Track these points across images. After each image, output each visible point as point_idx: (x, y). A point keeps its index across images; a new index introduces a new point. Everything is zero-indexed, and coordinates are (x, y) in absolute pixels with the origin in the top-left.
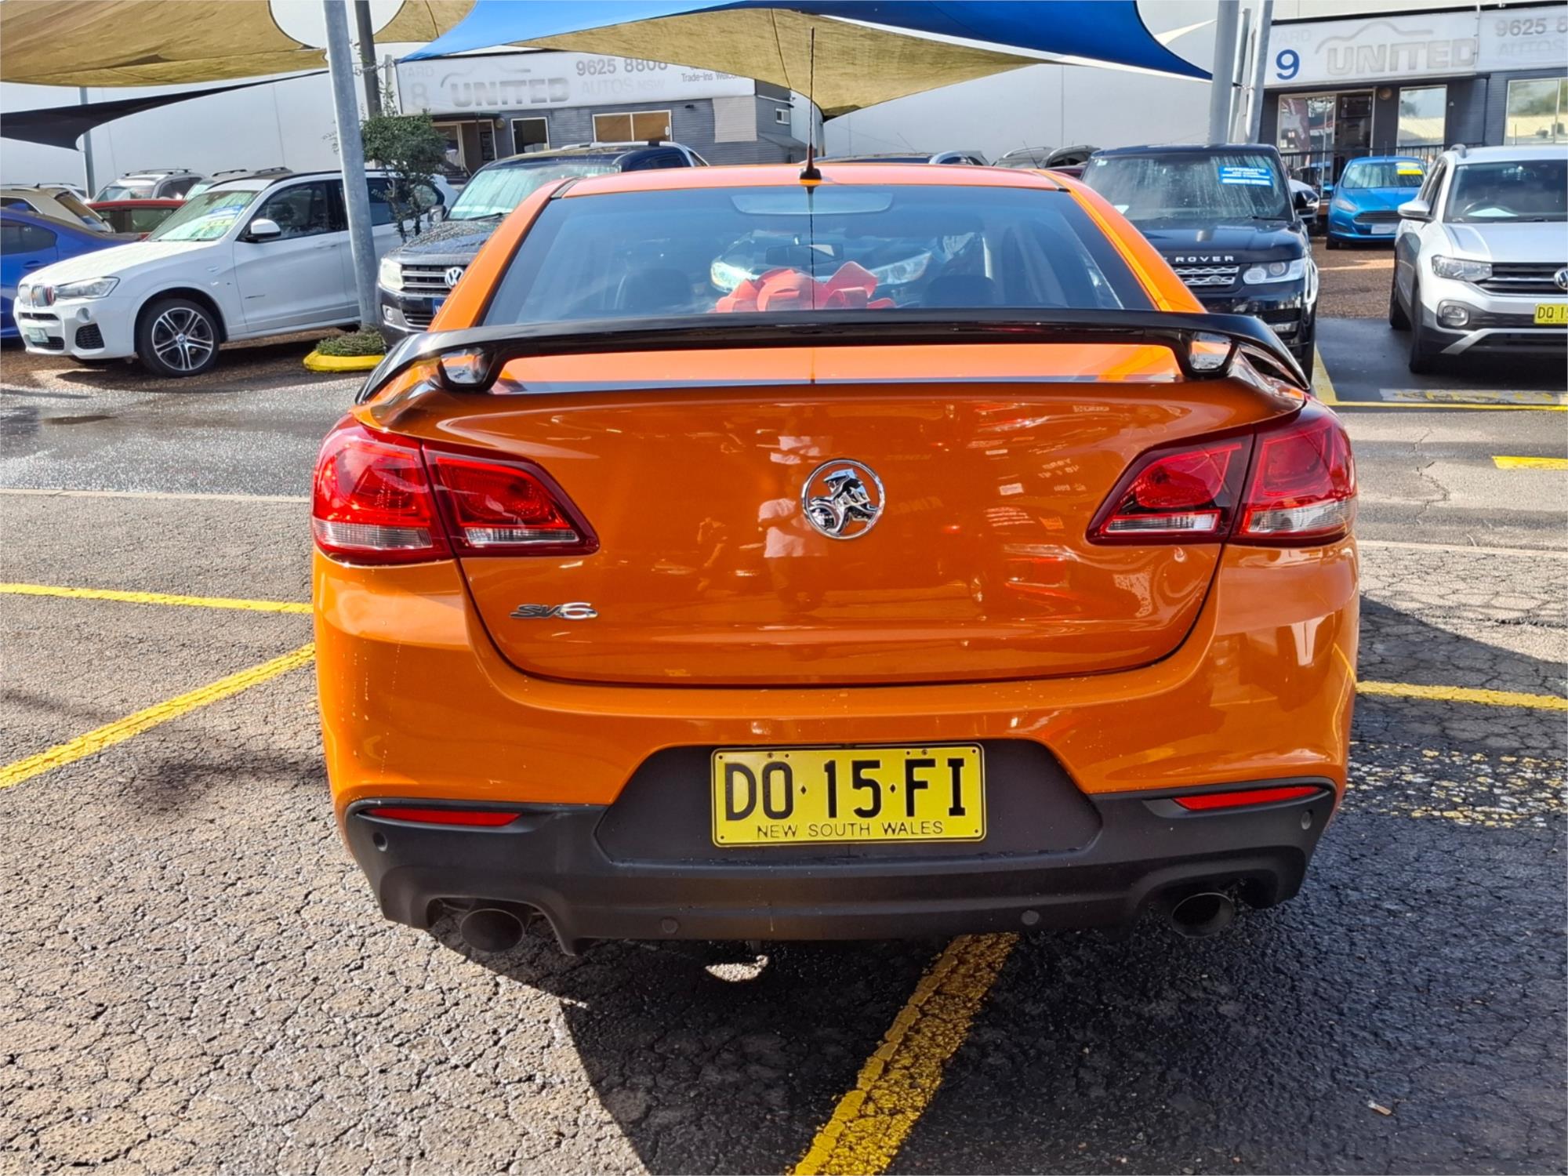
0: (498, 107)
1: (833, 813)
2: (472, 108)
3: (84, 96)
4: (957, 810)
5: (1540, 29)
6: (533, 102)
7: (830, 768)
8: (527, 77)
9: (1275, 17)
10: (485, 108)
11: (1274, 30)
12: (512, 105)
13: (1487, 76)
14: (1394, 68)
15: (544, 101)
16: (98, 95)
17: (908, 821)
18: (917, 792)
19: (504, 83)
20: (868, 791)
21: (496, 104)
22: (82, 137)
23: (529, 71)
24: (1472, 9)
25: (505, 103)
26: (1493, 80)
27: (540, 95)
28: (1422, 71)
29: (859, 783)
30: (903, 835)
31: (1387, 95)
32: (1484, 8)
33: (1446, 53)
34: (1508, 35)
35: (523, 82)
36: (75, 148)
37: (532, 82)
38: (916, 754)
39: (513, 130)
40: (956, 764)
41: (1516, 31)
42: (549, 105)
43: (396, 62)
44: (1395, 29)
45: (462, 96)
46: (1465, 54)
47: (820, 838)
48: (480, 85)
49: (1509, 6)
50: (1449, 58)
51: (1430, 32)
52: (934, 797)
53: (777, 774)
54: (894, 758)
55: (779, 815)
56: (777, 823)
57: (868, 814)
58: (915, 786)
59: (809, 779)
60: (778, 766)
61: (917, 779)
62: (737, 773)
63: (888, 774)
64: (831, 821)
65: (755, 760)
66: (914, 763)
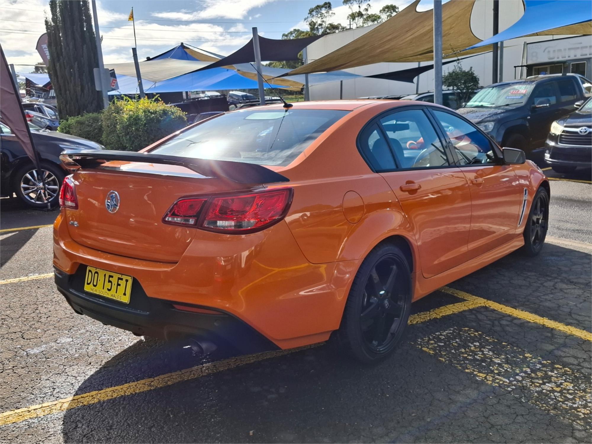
0: (567, 58)
1: (103, 288)
2: (556, 60)
3: (419, 64)
4: (125, 294)
6: (581, 55)
7: (105, 275)
8: (580, 46)
10: (561, 59)
12: (572, 57)
15: (586, 55)
16: (423, 64)
17: (116, 294)
18: (118, 287)
19: (569, 49)
20: (110, 283)
21: (565, 57)
22: (416, 78)
23: (581, 43)
25: (569, 57)
27: (584, 53)
29: (109, 281)
30: (114, 298)
35: (578, 48)
36: (412, 82)
37: (582, 48)
38: (120, 276)
39: (571, 67)
40: (127, 281)
42: (588, 56)
43: (527, 44)
45: (552, 56)
47: (100, 294)
48: (560, 50)
52: (121, 289)
53: (96, 275)
54: (116, 276)
55: (95, 286)
56: (94, 288)
57: (109, 290)
58: (119, 285)
59: (101, 278)
60: (96, 272)
61: (119, 283)
62: (90, 273)
63: (114, 280)
64: (103, 290)
65: (94, 270)
66: (119, 279)
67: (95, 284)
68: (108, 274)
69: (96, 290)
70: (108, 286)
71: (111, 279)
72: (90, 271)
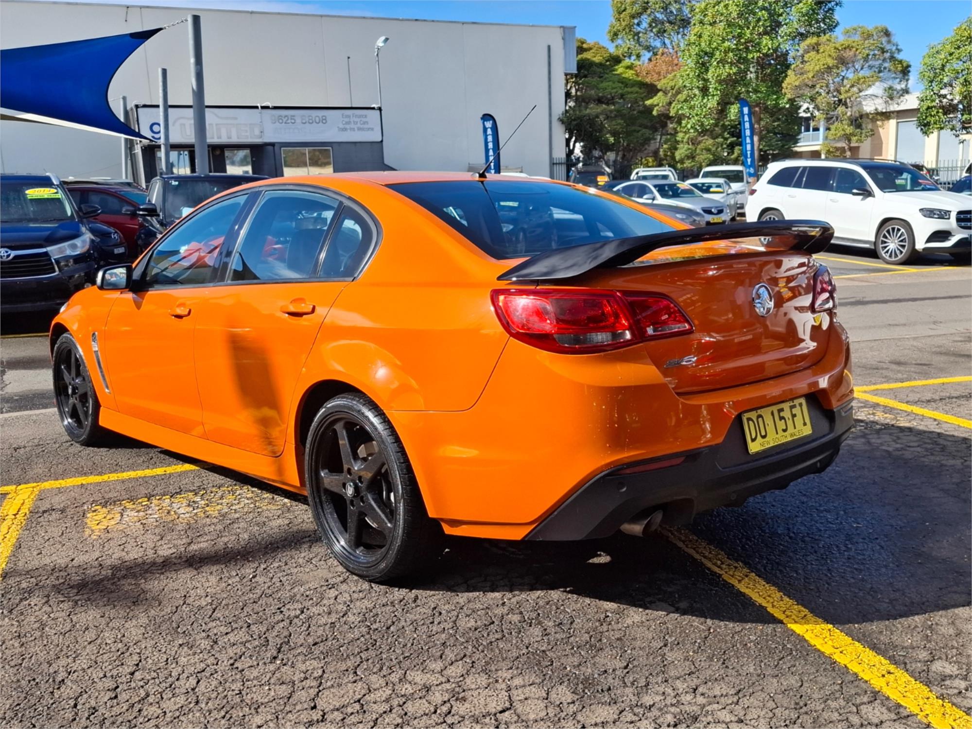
4: (805, 424)
5: (293, 121)
7: (772, 414)
9: (170, 103)
11: (170, 110)
13: (273, 145)
14: (219, 137)
17: (795, 431)
18: (794, 419)
24: (257, 107)
26: (276, 147)
28: (235, 139)
29: (780, 419)
30: (795, 437)
31: (218, 152)
32: (263, 108)
33: (246, 131)
34: (277, 124)
38: (791, 404)
40: (801, 405)
41: (281, 121)
44: (216, 115)
46: (257, 132)
47: (776, 444)
49: (275, 108)
50: (248, 134)
51: (236, 119)
52: (799, 420)
53: (760, 419)
54: (786, 406)
55: (764, 437)
56: (764, 440)
57: (785, 431)
58: (794, 416)
59: (769, 420)
60: (760, 416)
61: (794, 413)
62: (751, 422)
63: (786, 414)
64: (777, 436)
65: (753, 415)
66: (792, 407)
67: (763, 433)
68: (775, 409)
69: (768, 443)
70: (781, 425)
71: (782, 414)
72: (749, 419)
